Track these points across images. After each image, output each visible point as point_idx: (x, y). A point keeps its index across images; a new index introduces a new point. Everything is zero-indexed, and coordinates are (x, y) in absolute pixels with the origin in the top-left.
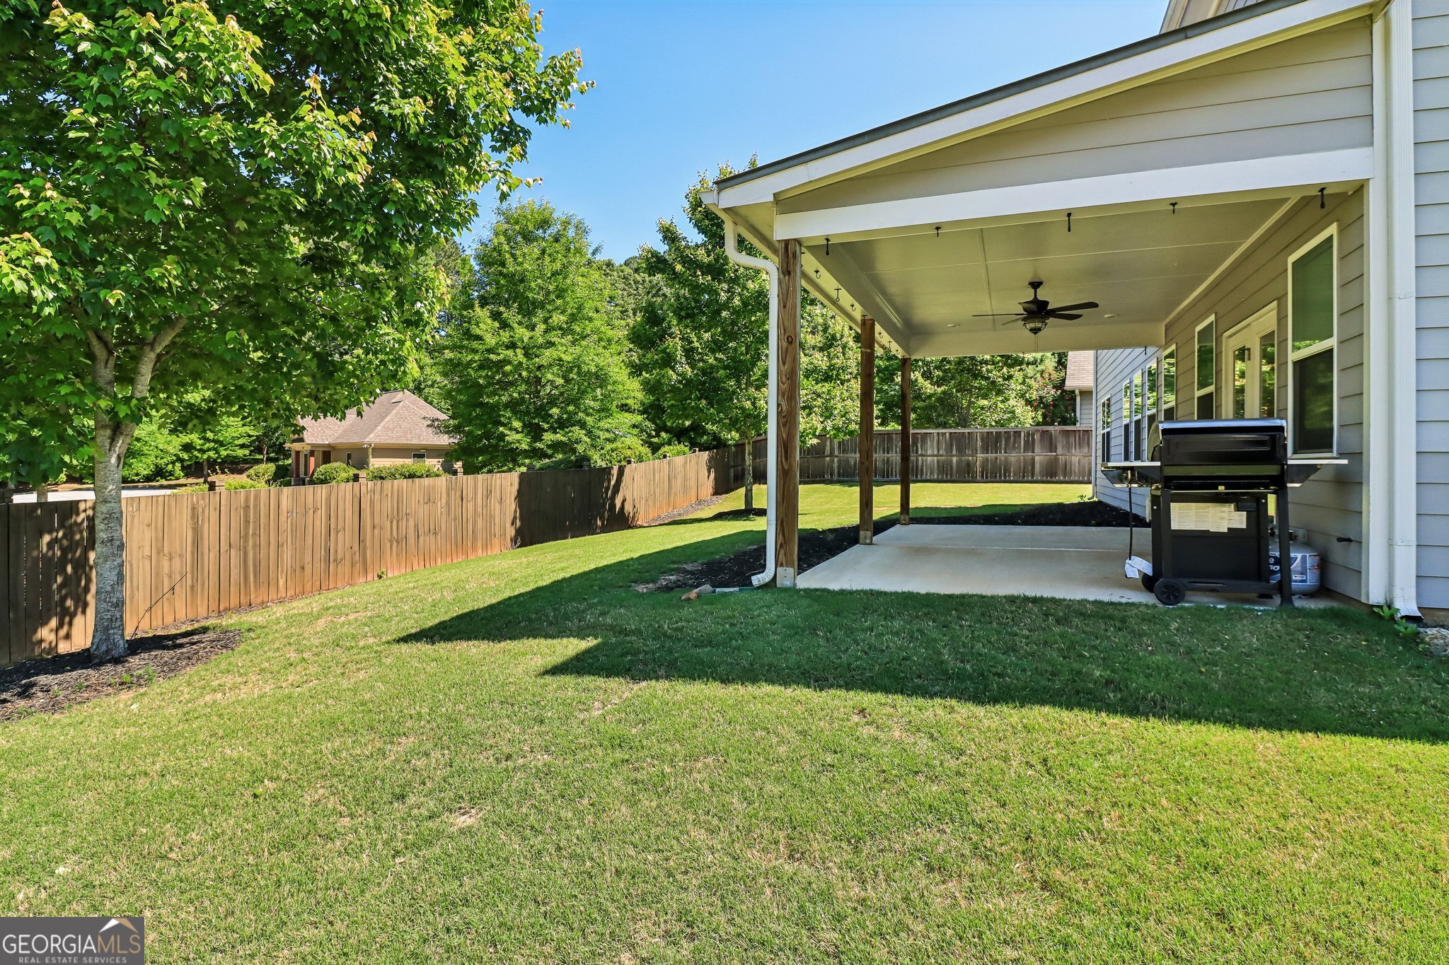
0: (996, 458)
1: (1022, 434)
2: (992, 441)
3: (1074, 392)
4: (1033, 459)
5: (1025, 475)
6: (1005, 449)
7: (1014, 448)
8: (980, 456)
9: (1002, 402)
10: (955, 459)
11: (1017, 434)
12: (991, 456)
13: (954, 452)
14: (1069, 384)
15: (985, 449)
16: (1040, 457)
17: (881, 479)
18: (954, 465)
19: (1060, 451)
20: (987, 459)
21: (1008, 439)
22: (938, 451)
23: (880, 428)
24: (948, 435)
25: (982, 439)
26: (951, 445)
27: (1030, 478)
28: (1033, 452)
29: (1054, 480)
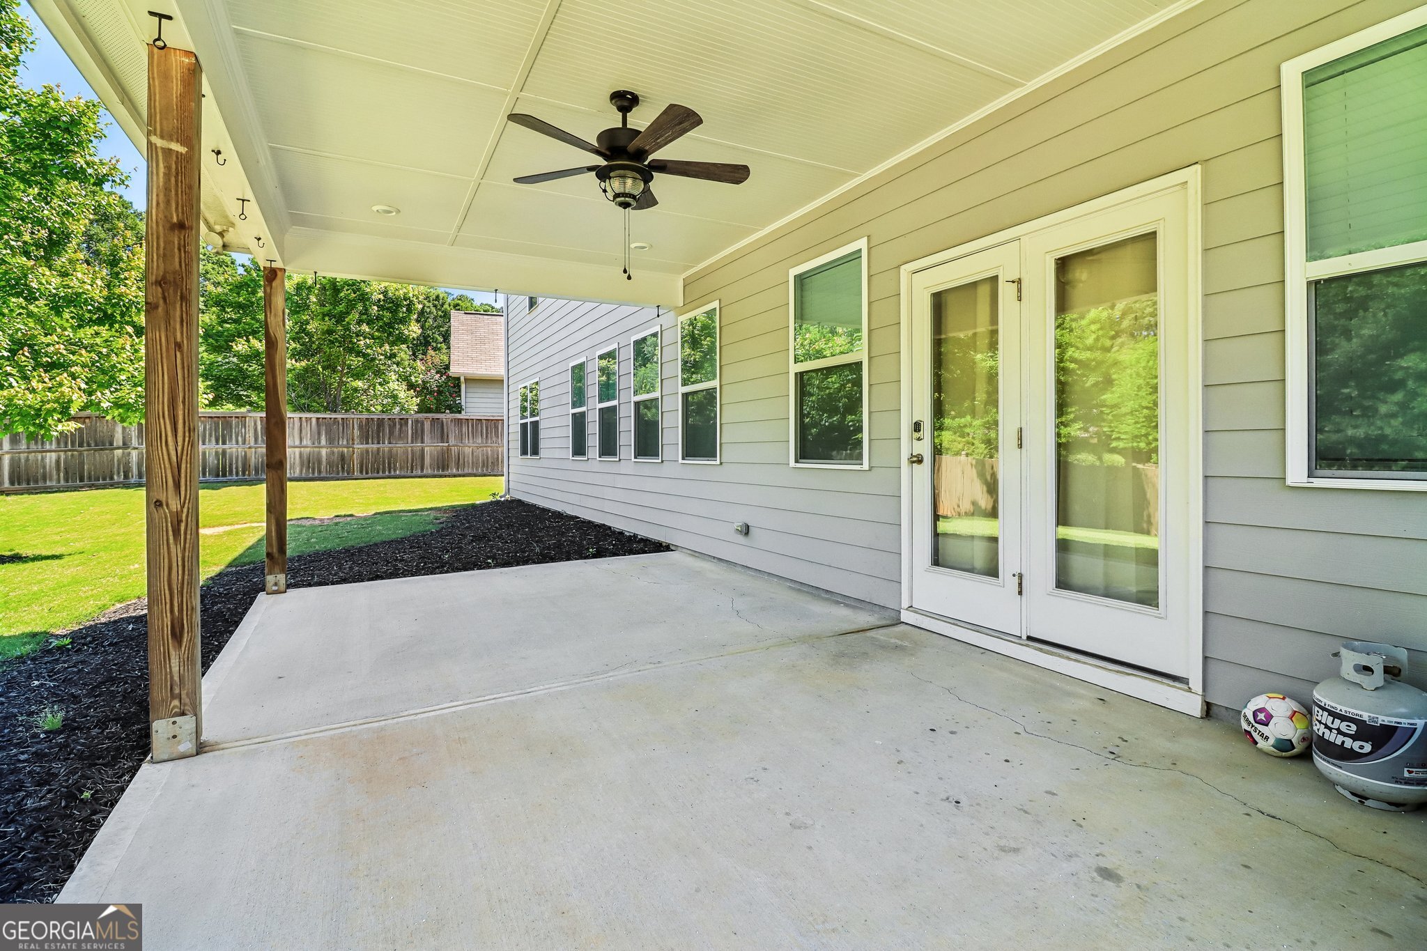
0: (378, 449)
1: (410, 422)
2: (374, 429)
3: (459, 379)
4: (423, 450)
5: (413, 468)
6: (389, 439)
7: (400, 438)
8: (359, 447)
9: (380, 384)
10: (324, 452)
11: (404, 421)
12: (372, 447)
13: (323, 442)
14: (454, 370)
15: (365, 438)
16: (431, 447)
17: (212, 479)
18: (324, 459)
19: (452, 441)
20: (367, 451)
21: (392, 428)
23: (208, 410)
24: (314, 421)
25: (360, 427)
26: (319, 434)
27: (419, 473)
28: (422, 442)
29: (446, 473)
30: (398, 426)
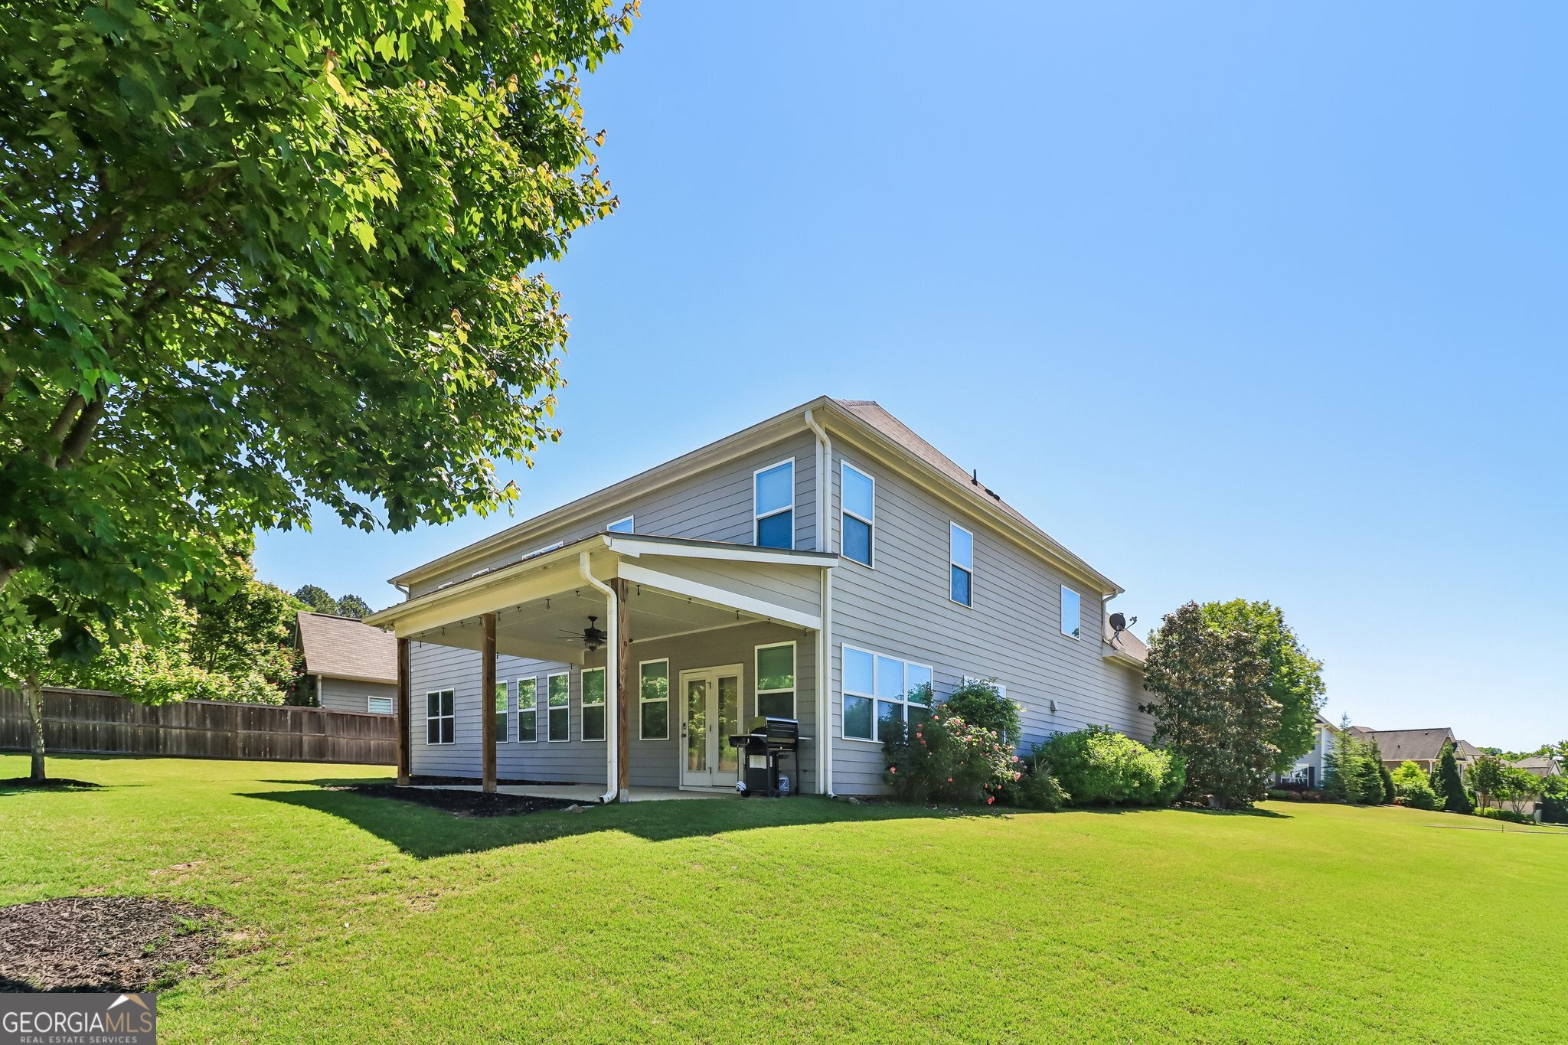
0: (260, 735)
1: (289, 713)
2: (254, 718)
3: (315, 676)
4: (301, 739)
5: (293, 753)
6: (270, 727)
7: (280, 726)
8: (241, 732)
10: (209, 734)
11: (284, 712)
12: (254, 733)
13: (209, 726)
14: (311, 668)
15: (247, 725)
16: (308, 737)
18: (208, 740)
19: (328, 732)
20: (249, 736)
21: (272, 717)
22: (187, 723)
24: (199, 706)
25: (243, 716)
26: (204, 719)
27: (298, 758)
28: (301, 732)
29: (324, 759)
30: (278, 717)
